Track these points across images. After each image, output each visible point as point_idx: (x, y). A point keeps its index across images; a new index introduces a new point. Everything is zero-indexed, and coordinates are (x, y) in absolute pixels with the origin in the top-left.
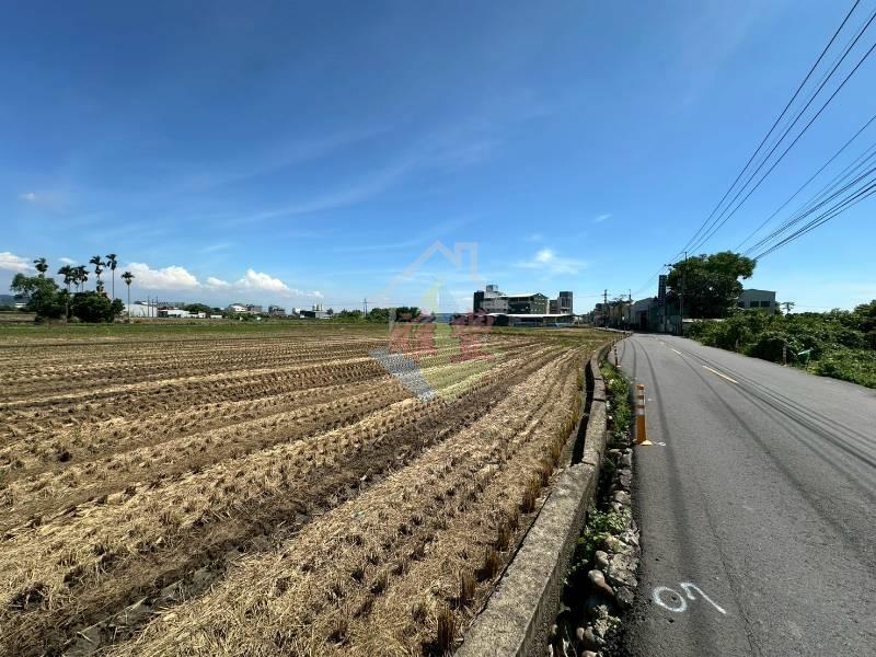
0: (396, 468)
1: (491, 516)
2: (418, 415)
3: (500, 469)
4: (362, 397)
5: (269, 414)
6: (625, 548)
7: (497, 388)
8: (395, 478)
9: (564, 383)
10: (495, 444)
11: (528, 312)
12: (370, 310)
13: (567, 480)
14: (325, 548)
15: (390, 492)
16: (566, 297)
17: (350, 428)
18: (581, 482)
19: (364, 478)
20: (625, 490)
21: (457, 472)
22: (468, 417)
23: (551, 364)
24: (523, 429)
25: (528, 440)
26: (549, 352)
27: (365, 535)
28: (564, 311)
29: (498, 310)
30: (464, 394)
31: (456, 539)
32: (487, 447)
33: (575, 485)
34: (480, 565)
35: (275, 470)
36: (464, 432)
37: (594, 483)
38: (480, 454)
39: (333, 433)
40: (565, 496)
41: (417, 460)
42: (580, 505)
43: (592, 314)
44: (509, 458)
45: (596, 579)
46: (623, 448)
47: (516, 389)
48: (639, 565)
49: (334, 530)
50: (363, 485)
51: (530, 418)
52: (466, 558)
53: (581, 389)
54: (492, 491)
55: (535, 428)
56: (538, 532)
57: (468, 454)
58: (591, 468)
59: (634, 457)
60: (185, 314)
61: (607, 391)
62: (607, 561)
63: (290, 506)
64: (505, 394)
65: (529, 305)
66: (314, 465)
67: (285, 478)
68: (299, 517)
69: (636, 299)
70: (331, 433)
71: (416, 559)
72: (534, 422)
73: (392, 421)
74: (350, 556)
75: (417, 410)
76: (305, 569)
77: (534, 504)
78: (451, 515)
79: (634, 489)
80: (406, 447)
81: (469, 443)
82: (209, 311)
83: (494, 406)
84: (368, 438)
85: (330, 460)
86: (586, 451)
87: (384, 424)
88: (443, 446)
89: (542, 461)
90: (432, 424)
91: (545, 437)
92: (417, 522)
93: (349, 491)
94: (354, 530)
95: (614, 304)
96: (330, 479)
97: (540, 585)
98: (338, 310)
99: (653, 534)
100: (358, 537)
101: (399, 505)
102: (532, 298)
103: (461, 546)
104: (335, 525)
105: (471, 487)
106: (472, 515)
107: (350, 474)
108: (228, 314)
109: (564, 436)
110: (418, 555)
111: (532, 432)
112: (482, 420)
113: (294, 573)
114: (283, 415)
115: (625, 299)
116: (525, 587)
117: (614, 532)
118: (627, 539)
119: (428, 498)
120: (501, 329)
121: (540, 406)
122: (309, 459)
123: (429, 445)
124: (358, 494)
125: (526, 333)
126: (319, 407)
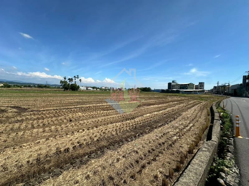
0: (146, 133)
1: (177, 153)
2: (152, 119)
3: (180, 138)
4: (135, 112)
5: (111, 115)
6: (233, 174)
7: (177, 113)
8: (146, 137)
9: (202, 113)
10: (177, 130)
11: (187, 89)
12: (136, 88)
13: (205, 145)
14: (128, 152)
15: (145, 140)
16: (202, 85)
17: (133, 121)
18: (212, 147)
19: (137, 135)
20: (231, 153)
21: (165, 137)
22: (168, 121)
23: (196, 107)
24: (187, 126)
25: (189, 130)
26: (195, 102)
27: (138, 151)
28: (201, 89)
29: (176, 88)
30: (166, 114)
31: (166, 157)
32: (175, 131)
33: (209, 148)
34: (174, 167)
35: (114, 129)
36: (166, 125)
37: (217, 149)
38: (172, 133)
39: (128, 121)
40: (205, 151)
41: (152, 132)
42: (212, 155)
43: (212, 90)
44: (183, 135)
45: (221, 182)
46: (229, 138)
47: (184, 114)
48: (240, 181)
49: (130, 148)
50: (137, 137)
51: (189, 123)
52: (169, 164)
53: (209, 115)
54: (177, 145)
55: (192, 126)
56: (195, 161)
57: (168, 132)
58: (215, 143)
59: (234, 141)
60: (92, 89)
61: (220, 117)
62: (225, 177)
63: (118, 140)
64: (180, 115)
65: (187, 87)
66: (124, 129)
67: (117, 132)
68: (121, 143)
69: (231, 84)
70: (128, 122)
71: (153, 161)
72: (191, 125)
73: (144, 120)
74: (135, 156)
75: (151, 117)
76: (123, 157)
77: (193, 151)
78: (164, 150)
79: (235, 153)
80: (148, 128)
81: (169, 129)
82: (97, 88)
83: (176, 118)
84: (138, 124)
85: (128, 128)
86: (213, 137)
87: (142, 120)
88: (160, 129)
89: (195, 138)
90: (156, 122)
91: (196, 130)
92: (153, 150)
93: (133, 138)
94: (135, 149)
95: (222, 86)
96: (128, 134)
97: (198, 178)
98: (127, 88)
99: (246, 171)
100: (137, 151)
101: (147, 144)
102: (188, 85)
103: (168, 160)
104: (130, 146)
105: (170, 143)
106: (171, 151)
107: (133, 133)
108: (101, 89)
109: (203, 130)
110: (154, 160)
111: (191, 128)
112: (173, 122)
113: (121, 157)
114: (115, 115)
115: (227, 85)
116: (192, 178)
117: (227, 167)
118: (233, 171)
119: (156, 144)
120: (177, 94)
121: (193, 120)
122: (123, 128)
123: (156, 128)
124: (136, 139)
125: (186, 96)
126: (124, 114)
